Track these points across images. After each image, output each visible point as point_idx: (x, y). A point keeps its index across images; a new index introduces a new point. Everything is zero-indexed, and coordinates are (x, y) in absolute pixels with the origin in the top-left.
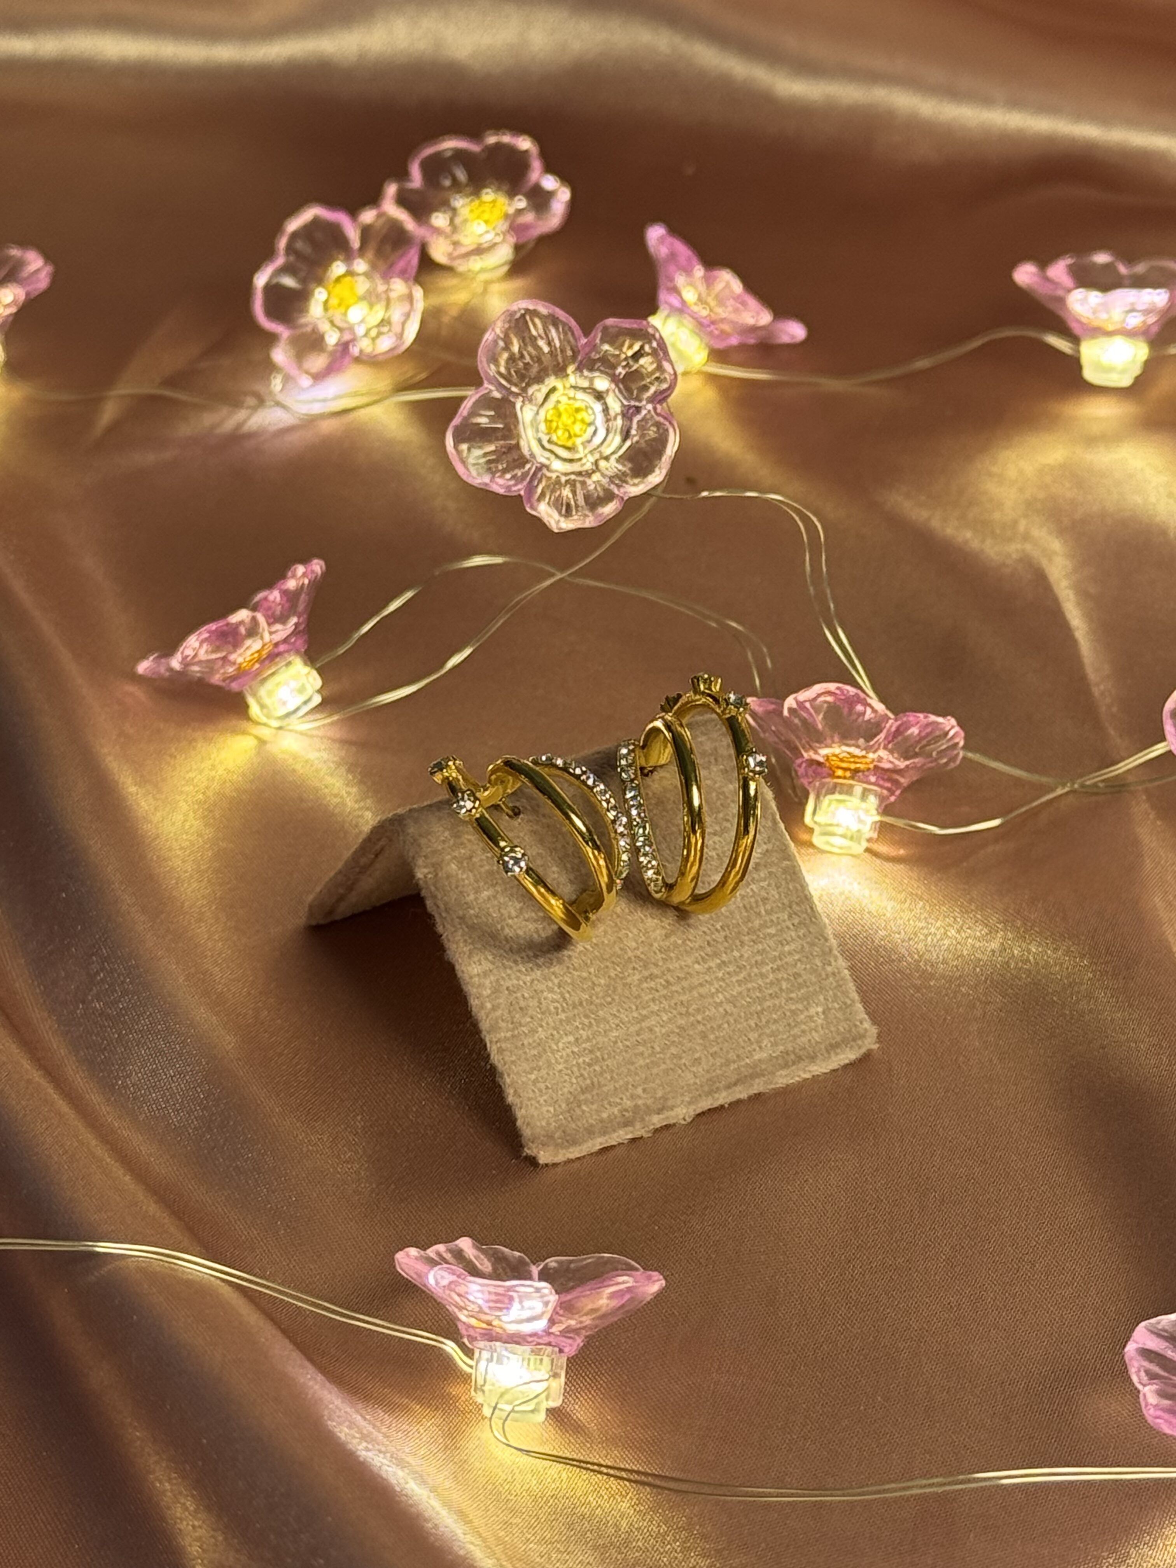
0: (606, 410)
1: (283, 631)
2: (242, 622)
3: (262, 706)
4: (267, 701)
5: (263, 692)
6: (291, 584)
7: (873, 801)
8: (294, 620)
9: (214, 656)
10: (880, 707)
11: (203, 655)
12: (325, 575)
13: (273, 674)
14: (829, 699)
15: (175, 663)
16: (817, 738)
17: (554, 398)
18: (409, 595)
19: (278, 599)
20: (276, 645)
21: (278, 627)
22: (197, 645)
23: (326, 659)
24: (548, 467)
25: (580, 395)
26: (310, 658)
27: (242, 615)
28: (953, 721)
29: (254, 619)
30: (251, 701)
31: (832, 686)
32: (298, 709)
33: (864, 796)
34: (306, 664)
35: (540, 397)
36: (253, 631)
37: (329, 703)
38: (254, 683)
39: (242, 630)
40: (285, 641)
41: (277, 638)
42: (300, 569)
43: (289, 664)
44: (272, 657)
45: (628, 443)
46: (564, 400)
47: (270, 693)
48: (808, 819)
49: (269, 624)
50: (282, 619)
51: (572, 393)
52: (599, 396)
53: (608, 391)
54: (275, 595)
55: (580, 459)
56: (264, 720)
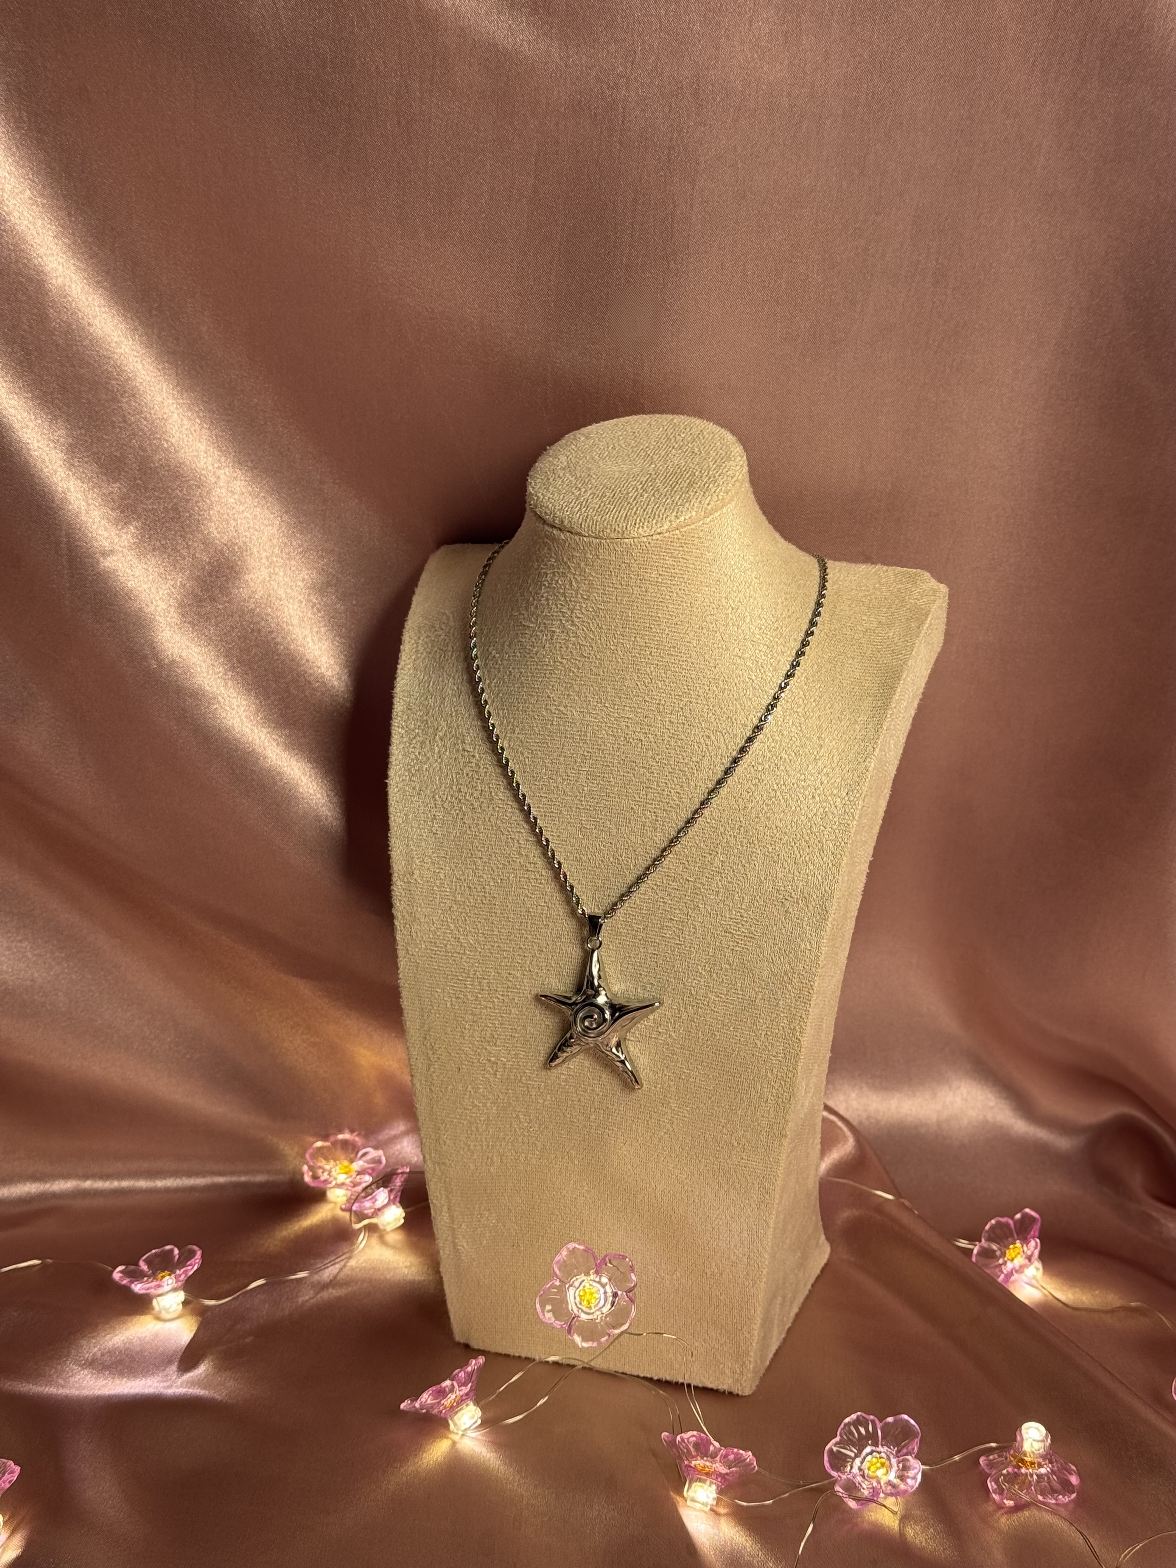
0: (605, 1293)
1: (465, 1390)
2: (447, 1386)
3: (455, 1425)
4: (458, 1423)
5: (456, 1418)
6: (469, 1369)
7: (714, 1487)
8: (470, 1384)
9: (434, 1401)
10: (717, 1444)
11: (429, 1401)
12: (485, 1363)
13: (460, 1410)
14: (694, 1439)
15: (417, 1405)
16: (690, 1456)
17: (583, 1284)
18: (521, 1374)
19: (463, 1376)
20: (462, 1396)
21: (463, 1388)
22: (427, 1397)
23: (482, 1403)
24: (579, 1317)
25: (594, 1284)
26: (477, 1403)
27: (447, 1383)
28: (750, 1453)
29: (452, 1385)
30: (450, 1422)
31: (695, 1433)
32: (470, 1427)
33: (711, 1483)
34: (475, 1405)
35: (577, 1284)
36: (452, 1390)
37: (485, 1423)
38: (451, 1414)
39: (447, 1389)
40: (467, 1394)
41: (461, 1393)
42: (474, 1362)
43: (467, 1405)
44: (460, 1402)
45: (613, 1308)
46: (587, 1285)
47: (459, 1419)
48: (685, 1493)
49: (459, 1387)
50: (465, 1384)
51: (591, 1282)
52: (604, 1286)
53: (607, 1284)
54: (462, 1374)
55: (593, 1313)
56: (455, 1431)
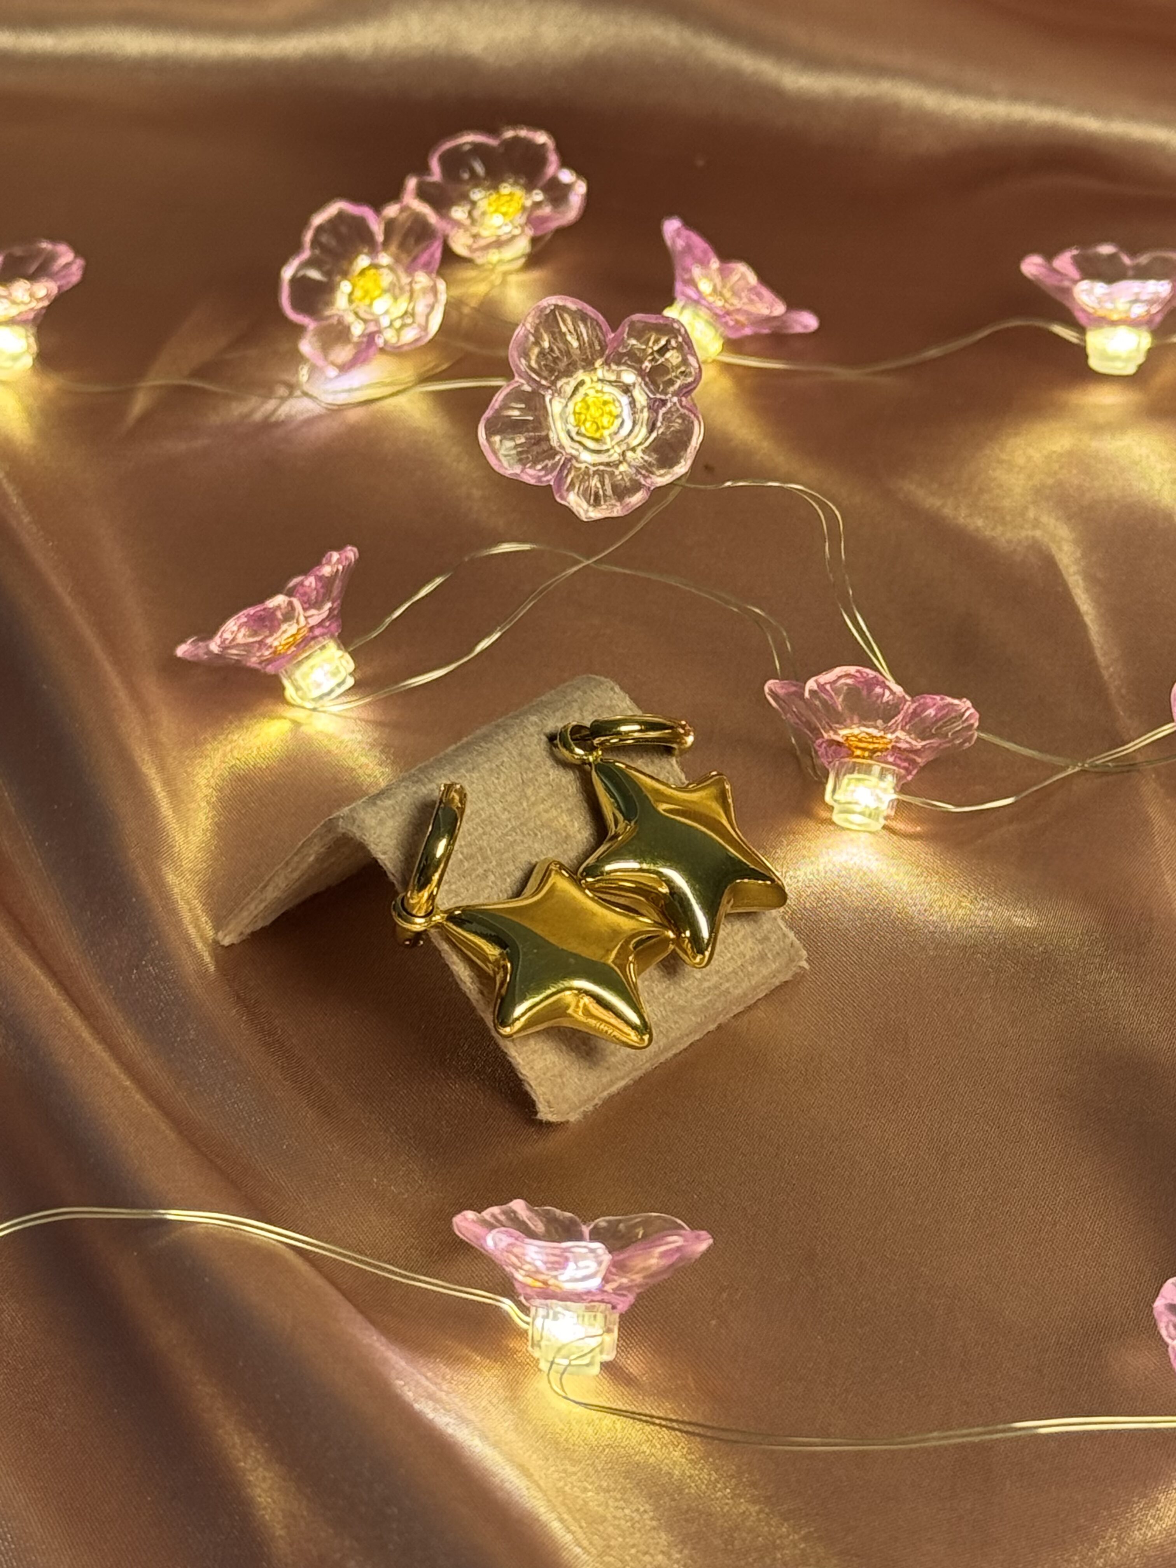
0: (633, 403)
1: (317, 616)
2: (278, 607)
3: (298, 689)
4: (301, 683)
5: (298, 674)
6: (327, 570)
8: (329, 605)
9: (251, 640)
10: (898, 689)
11: (240, 639)
12: (357, 561)
13: (307, 658)
14: (849, 681)
15: (214, 646)
16: (836, 719)
17: (582, 390)
18: (439, 581)
19: (313, 585)
20: (312, 629)
21: (313, 612)
22: (235, 628)
23: (359, 642)
24: (576, 458)
25: (607, 388)
26: (344, 641)
27: (280, 600)
28: (969, 704)
29: (290, 604)
30: (286, 683)
31: (852, 669)
32: (332, 691)
33: (882, 776)
34: (339, 648)
35: (569, 390)
36: (289, 615)
37: (361, 686)
38: (288, 667)
39: (279, 615)
40: (320, 624)
41: (313, 621)
42: (335, 556)
43: (324, 647)
44: (307, 640)
45: (654, 435)
46: (592, 393)
47: (305, 676)
48: (828, 797)
49: (305, 610)
50: (317, 605)
51: (599, 386)
52: (627, 389)
53: (634, 384)
54: (310, 581)
55: (608, 450)
56: (299, 702)
